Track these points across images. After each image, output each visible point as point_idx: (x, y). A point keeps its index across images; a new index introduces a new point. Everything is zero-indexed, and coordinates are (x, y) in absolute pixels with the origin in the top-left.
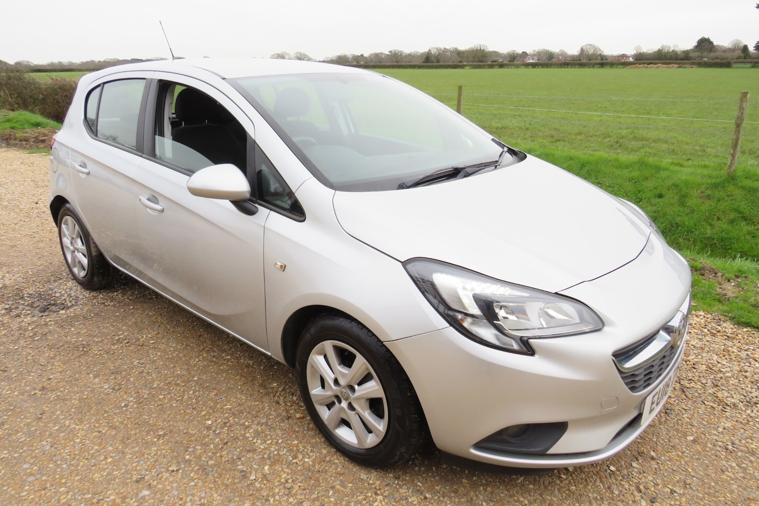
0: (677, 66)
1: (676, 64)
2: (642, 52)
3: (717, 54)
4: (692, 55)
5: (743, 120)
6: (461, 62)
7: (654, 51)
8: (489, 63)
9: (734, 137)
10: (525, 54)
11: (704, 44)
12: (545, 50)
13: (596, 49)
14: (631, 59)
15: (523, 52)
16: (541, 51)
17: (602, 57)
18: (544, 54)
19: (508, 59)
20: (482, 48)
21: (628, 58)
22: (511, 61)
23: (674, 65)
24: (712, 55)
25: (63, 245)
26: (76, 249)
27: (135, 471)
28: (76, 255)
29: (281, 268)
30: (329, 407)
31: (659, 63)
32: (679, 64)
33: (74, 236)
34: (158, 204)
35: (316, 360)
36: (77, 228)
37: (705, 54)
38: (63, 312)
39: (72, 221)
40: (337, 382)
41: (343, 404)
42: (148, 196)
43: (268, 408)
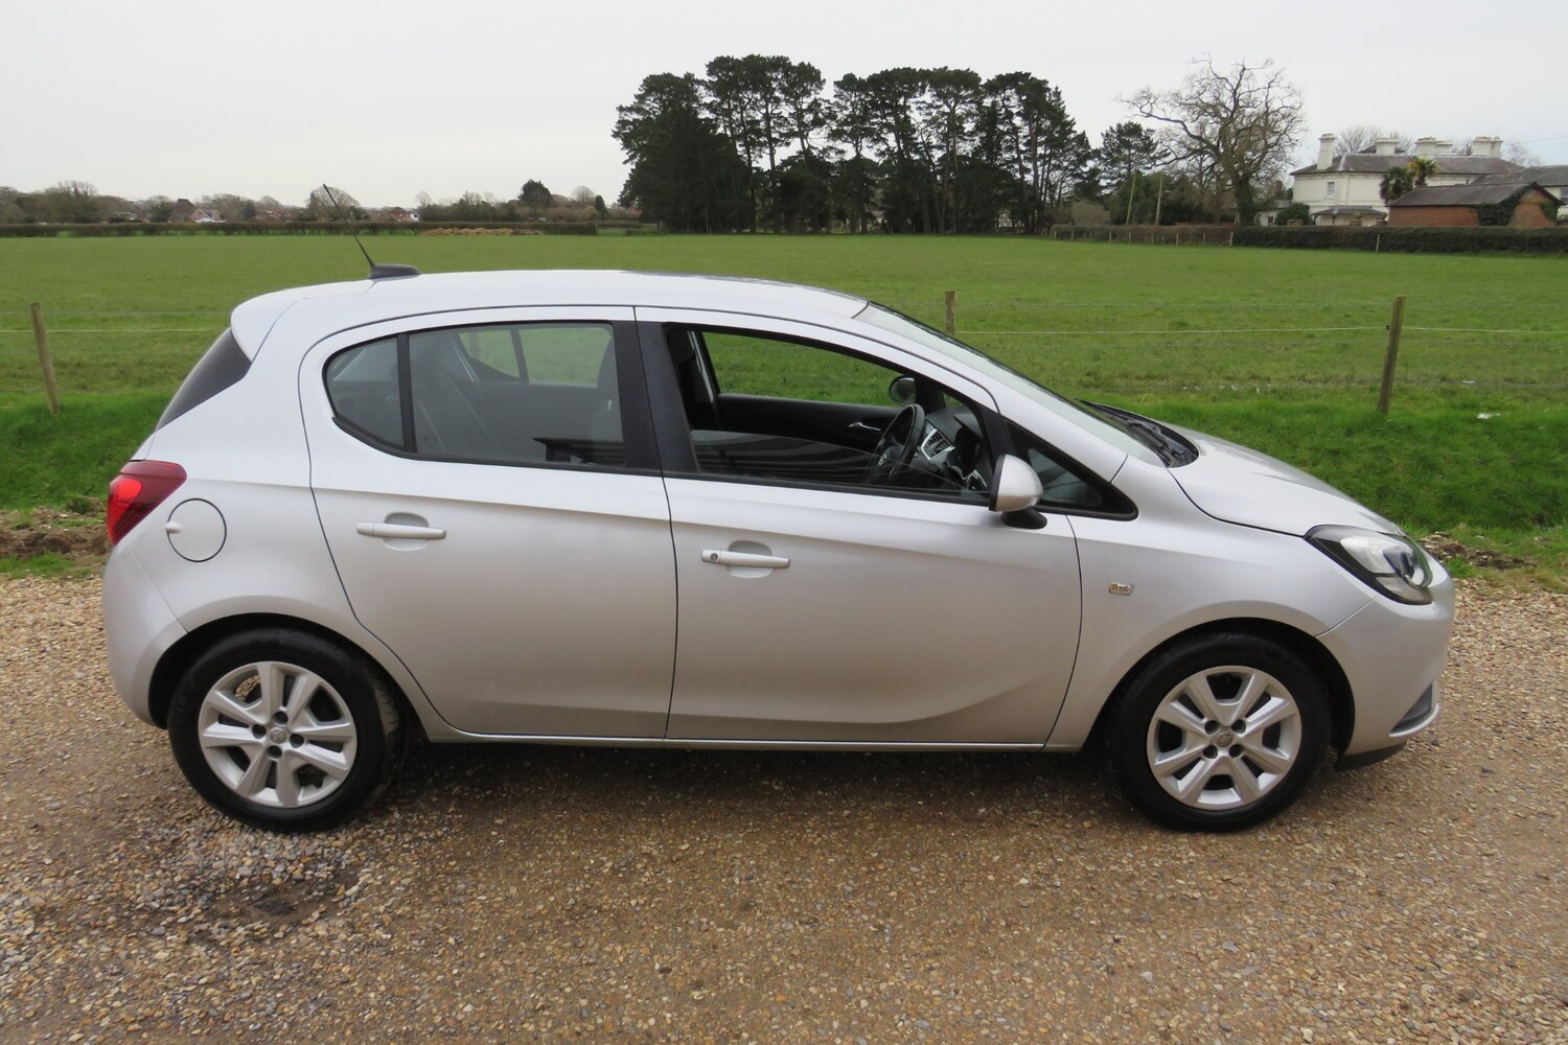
0: (511, 231)
2: (431, 204)
3: (559, 210)
4: (520, 211)
7: (454, 202)
8: (105, 223)
10: (184, 205)
11: (534, 192)
12: (229, 196)
13: (341, 196)
14: (414, 218)
15: (180, 200)
16: (220, 197)
17: (358, 213)
18: (229, 205)
19: (149, 215)
20: (80, 191)
21: (407, 216)
22: (158, 220)
23: (505, 229)
24: (551, 211)
25: (204, 745)
26: (283, 741)
27: (1082, 967)
28: (289, 753)
29: (1125, 592)
30: (1180, 774)
31: (479, 227)
32: (513, 227)
33: (282, 709)
34: (771, 555)
35: (1171, 710)
36: (307, 682)
37: (539, 211)
38: (355, 889)
39: (282, 670)
40: (1211, 726)
41: (1222, 753)
42: (727, 546)
43: (1037, 836)
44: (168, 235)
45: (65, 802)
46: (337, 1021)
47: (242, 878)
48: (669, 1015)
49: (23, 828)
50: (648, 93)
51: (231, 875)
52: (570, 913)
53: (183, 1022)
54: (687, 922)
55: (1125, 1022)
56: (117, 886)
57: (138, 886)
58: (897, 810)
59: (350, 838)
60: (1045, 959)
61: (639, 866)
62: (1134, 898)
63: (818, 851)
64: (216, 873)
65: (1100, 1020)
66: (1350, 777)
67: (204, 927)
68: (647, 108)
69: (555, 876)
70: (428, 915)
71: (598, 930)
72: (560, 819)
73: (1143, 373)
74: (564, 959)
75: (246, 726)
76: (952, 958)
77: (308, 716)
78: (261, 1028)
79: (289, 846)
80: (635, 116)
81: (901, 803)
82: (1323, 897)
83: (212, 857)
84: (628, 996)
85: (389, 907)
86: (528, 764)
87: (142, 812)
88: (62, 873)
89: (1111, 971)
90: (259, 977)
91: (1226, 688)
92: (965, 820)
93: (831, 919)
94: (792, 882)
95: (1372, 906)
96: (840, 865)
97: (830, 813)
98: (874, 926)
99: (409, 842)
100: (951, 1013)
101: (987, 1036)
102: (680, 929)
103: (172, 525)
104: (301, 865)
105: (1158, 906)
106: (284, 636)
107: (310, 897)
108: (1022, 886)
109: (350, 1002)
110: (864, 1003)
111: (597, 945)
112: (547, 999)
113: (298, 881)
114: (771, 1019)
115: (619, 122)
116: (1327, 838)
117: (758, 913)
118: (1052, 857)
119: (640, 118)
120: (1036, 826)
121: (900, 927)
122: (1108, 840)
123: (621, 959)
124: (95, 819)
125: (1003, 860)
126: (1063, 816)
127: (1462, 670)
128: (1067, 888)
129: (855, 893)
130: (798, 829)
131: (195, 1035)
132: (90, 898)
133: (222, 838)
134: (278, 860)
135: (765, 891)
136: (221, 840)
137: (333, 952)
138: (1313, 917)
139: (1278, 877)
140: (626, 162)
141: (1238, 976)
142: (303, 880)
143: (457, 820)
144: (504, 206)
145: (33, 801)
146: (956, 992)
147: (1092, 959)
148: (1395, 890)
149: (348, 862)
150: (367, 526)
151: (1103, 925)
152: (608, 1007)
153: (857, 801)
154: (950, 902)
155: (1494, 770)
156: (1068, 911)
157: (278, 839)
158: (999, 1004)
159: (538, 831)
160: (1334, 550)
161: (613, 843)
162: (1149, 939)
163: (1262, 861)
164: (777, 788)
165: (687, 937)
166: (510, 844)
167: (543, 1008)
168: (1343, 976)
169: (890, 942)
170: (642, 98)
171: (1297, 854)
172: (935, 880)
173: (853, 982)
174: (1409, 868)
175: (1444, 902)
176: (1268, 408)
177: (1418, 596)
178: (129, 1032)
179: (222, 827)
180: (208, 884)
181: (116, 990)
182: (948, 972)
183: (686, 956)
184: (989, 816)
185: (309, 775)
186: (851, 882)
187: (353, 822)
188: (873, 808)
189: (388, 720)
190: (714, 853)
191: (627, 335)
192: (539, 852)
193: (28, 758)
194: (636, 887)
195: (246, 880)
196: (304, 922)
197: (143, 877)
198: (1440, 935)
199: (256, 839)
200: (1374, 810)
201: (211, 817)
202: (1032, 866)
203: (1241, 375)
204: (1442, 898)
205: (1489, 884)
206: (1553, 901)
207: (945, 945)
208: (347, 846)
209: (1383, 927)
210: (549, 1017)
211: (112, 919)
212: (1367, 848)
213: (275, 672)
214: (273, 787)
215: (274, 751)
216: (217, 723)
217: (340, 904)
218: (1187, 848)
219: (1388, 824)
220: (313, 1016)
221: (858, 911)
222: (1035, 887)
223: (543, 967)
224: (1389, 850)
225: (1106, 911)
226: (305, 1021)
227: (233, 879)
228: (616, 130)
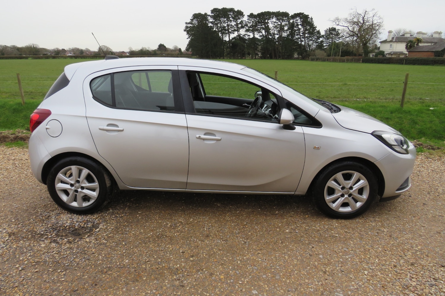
2: (133, 50)
4: (157, 52)
6: (21, 55)
7: (139, 50)
8: (42, 55)
12: (76, 48)
13: (108, 48)
14: (128, 54)
15: (63, 49)
16: (74, 48)
17: (112, 53)
18: (76, 51)
19: (54, 53)
20: (35, 46)
21: (126, 53)
22: (56, 55)
24: (166, 52)
25: (57, 189)
26: (78, 188)
27: (302, 254)
28: (81, 192)
29: (318, 148)
30: (334, 202)
33: (78, 179)
34: (216, 137)
35: (331, 183)
36: (85, 172)
37: (163, 52)
38: (98, 229)
39: (78, 168)
40: (343, 188)
41: (346, 196)
42: (203, 134)
43: (292, 219)
44: (59, 59)
45: (19, 206)
46: (90, 263)
47: (67, 226)
48: (183, 264)
49: (7, 212)
50: (194, 18)
51: (64, 225)
52: (158, 237)
53: (47, 263)
54: (190, 240)
55: (313, 268)
56: (32, 228)
57: (38, 228)
58: (253, 211)
59: (97, 216)
60: (292, 252)
61: (178, 225)
62: (319, 236)
63: (229, 222)
64: (60, 225)
65: (306, 268)
66: (384, 205)
67: (55, 239)
68: (194, 23)
69: (154, 227)
70: (118, 237)
71: (165, 241)
72: (157, 212)
73: (333, 97)
74: (155, 249)
75: (68, 184)
76: (265, 251)
77: (85, 181)
78: (69, 265)
79: (80, 218)
80: (190, 25)
81: (254, 209)
82: (374, 237)
83: (59, 220)
84: (172, 259)
85: (107, 234)
86: (149, 198)
87: (40, 208)
88: (17, 224)
89: (311, 255)
90: (69, 252)
91: (347, 177)
92: (272, 215)
93: (231, 240)
94: (221, 230)
95: (388, 239)
96: (235, 226)
97: (234, 212)
98: (243, 242)
99: (114, 218)
100: (263, 265)
101: (273, 272)
102: (188, 242)
103: (47, 127)
104: (84, 223)
105: (325, 238)
106: (79, 159)
107: (85, 232)
108: (287, 232)
109: (94, 259)
110: (239, 262)
111: (164, 245)
112: (149, 259)
113: (82, 227)
114: (212, 266)
115: (186, 27)
116: (376, 221)
117: (211, 238)
118: (296, 225)
119: (192, 26)
120: (292, 216)
121: (251, 242)
122: (313, 220)
123: (171, 249)
124: (27, 210)
125: (282, 225)
126: (300, 214)
127: (420, 177)
128: (300, 233)
129: (239, 233)
130: (224, 216)
131: (50, 266)
132: (24, 230)
133: (62, 216)
134: (77, 222)
135: (213, 232)
136: (61, 216)
137: (90, 246)
138: (370, 242)
139: (361, 231)
140: (187, 38)
141: (347, 257)
142: (84, 227)
143: (128, 212)
144: (153, 51)
145: (11, 205)
146: (266, 260)
147: (305, 252)
148: (395, 235)
149: (97, 222)
150: (102, 127)
151: (309, 243)
152: (166, 261)
153: (241, 209)
154: (266, 236)
155: (427, 204)
156: (299, 239)
157: (77, 216)
158: (278, 263)
159: (150, 215)
160: (380, 138)
161: (171, 219)
162: (322, 247)
163: (357, 227)
164: (219, 205)
165: (190, 244)
166: (142, 218)
167: (148, 261)
168: (378, 258)
169: (248, 246)
170: (192, 20)
171: (367, 225)
172: (262, 230)
173: (236, 256)
174: (400, 229)
175: (409, 239)
176: (368, 106)
177: (405, 152)
178: (33, 265)
179: (62, 213)
180: (57, 228)
181: (30, 254)
182: (264, 254)
183: (189, 249)
184: (279, 213)
185: (86, 198)
186: (238, 230)
187: (99, 212)
188: (246, 211)
189: (108, 183)
190: (200, 222)
191: (176, 74)
192: (150, 221)
193: (10, 194)
194: (177, 230)
195: (68, 227)
196: (83, 238)
197: (39, 225)
198: (407, 247)
199: (71, 216)
200: (391, 214)
201: (59, 210)
202: (290, 227)
203: (361, 97)
204: (408, 238)
205: (423, 234)
206: (441, 239)
207: (263, 247)
208: (97, 218)
209: (391, 245)
210: (149, 264)
211: (30, 236)
212: (388, 224)
213: (76, 169)
214: (76, 201)
215: (76, 191)
216: (60, 183)
217: (94, 234)
218: (335, 223)
219: (395, 218)
220: (84, 262)
221: (239, 238)
222: (291, 232)
223: (149, 251)
224: (394, 225)
225: (310, 239)
226: (81, 263)
227: (64, 226)
228: (185, 29)
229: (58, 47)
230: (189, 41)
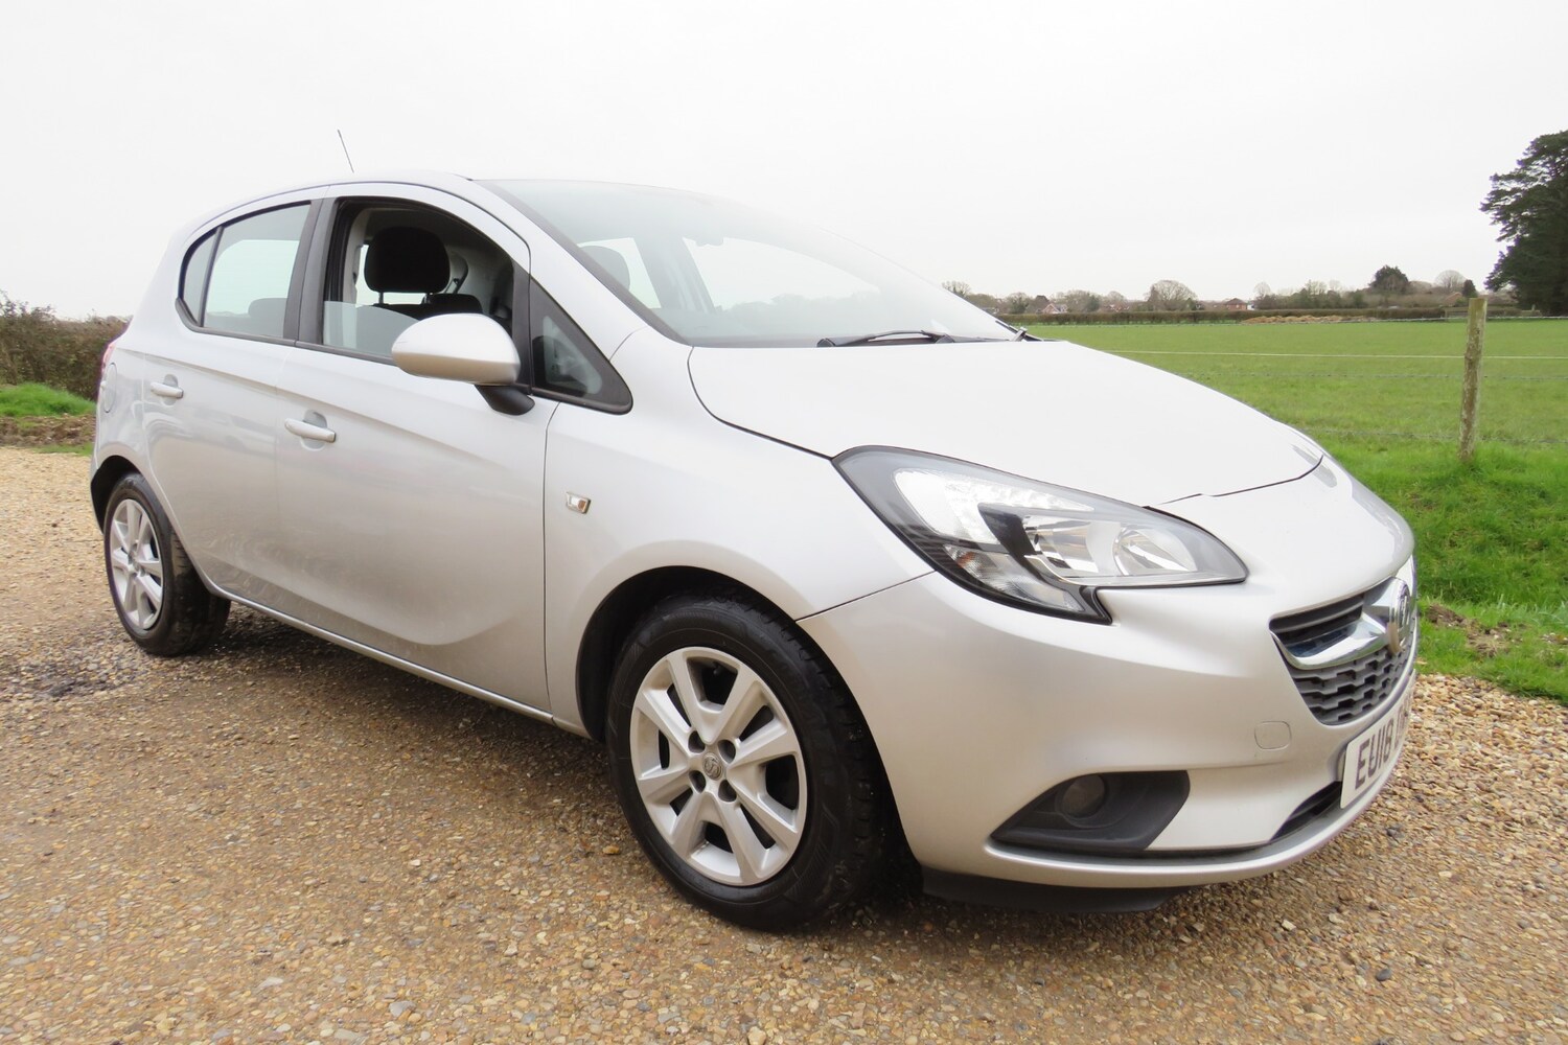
0: (1341, 318)
1: (1338, 314)
2: (1270, 294)
3: (1417, 298)
4: (1367, 299)
5: (1480, 352)
7: (1295, 292)
9: (1466, 386)
10: (1042, 300)
11: (1389, 278)
12: (1080, 292)
13: (1180, 289)
14: (1250, 308)
15: (1039, 297)
16: (1072, 293)
17: (1194, 304)
18: (1079, 300)
19: (1009, 310)
21: (1243, 307)
22: (1015, 313)
24: (1407, 298)
28: (140, 581)
30: (677, 806)
31: (1305, 314)
32: (1345, 314)
33: (136, 541)
34: (326, 428)
35: (650, 701)
36: (144, 520)
37: (1392, 298)
40: (695, 741)
41: (708, 788)
42: (303, 415)
43: (543, 838)
50: (1537, 156)
64: (77, 663)
68: (1533, 175)
77: (147, 551)
80: (1514, 184)
92: (525, 803)
106: (134, 480)
115: (1492, 193)
119: (1521, 186)
120: (564, 831)
134: (116, 666)
140: (1500, 239)
144: (1351, 294)
150: (157, 386)
170: (1525, 164)
184: (554, 808)
189: (178, 564)
213: (133, 510)
214: (136, 608)
216: (118, 546)
228: (1487, 202)
229: (1022, 291)
230: (1509, 248)
